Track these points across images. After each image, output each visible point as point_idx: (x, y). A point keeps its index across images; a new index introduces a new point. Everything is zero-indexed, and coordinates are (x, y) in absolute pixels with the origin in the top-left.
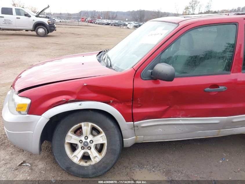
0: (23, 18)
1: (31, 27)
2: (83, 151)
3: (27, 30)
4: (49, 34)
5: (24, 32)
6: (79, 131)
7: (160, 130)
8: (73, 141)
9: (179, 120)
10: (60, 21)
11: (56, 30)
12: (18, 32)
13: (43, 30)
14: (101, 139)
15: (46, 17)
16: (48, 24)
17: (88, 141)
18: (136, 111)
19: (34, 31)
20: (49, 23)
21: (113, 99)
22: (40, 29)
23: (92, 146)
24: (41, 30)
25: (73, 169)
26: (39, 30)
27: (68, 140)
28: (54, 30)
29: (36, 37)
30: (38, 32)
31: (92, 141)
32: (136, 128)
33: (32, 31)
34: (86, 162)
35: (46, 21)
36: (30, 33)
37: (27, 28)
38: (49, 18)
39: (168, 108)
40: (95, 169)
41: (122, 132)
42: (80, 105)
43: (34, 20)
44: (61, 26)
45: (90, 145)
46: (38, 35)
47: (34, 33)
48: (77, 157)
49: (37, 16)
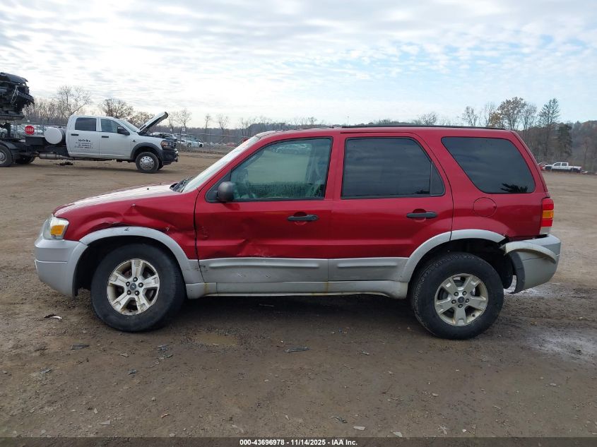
0: (114, 136)
1: (127, 154)
2: (128, 297)
3: (120, 160)
4: (165, 168)
5: (114, 163)
6: (128, 272)
7: (238, 275)
8: (118, 283)
9: (262, 260)
10: (201, 146)
11: (177, 161)
12: (102, 164)
13: (151, 160)
14: (153, 282)
15: (161, 136)
16: (161, 148)
17: (137, 283)
18: (200, 244)
19: (133, 161)
20: (163, 146)
21: (170, 226)
22: (145, 158)
23: (141, 290)
24: (146, 160)
25: (112, 317)
26: (142, 160)
27: (112, 281)
28: (173, 160)
29: (137, 174)
30: (141, 163)
31: (141, 285)
32: (203, 269)
33: (129, 161)
34: (130, 311)
35: (157, 142)
36: (125, 165)
37: (120, 156)
38: (163, 137)
39: (244, 242)
40: (139, 319)
41: (183, 272)
42: (126, 230)
43: (134, 141)
44: (200, 154)
45: (138, 288)
46: (141, 170)
47: (133, 165)
48: (120, 304)
49: (140, 134)
